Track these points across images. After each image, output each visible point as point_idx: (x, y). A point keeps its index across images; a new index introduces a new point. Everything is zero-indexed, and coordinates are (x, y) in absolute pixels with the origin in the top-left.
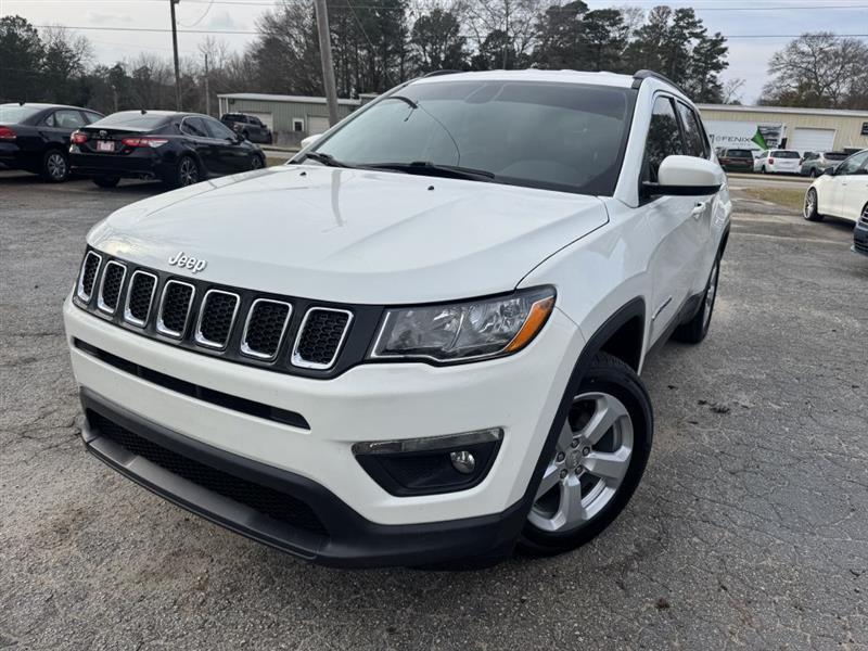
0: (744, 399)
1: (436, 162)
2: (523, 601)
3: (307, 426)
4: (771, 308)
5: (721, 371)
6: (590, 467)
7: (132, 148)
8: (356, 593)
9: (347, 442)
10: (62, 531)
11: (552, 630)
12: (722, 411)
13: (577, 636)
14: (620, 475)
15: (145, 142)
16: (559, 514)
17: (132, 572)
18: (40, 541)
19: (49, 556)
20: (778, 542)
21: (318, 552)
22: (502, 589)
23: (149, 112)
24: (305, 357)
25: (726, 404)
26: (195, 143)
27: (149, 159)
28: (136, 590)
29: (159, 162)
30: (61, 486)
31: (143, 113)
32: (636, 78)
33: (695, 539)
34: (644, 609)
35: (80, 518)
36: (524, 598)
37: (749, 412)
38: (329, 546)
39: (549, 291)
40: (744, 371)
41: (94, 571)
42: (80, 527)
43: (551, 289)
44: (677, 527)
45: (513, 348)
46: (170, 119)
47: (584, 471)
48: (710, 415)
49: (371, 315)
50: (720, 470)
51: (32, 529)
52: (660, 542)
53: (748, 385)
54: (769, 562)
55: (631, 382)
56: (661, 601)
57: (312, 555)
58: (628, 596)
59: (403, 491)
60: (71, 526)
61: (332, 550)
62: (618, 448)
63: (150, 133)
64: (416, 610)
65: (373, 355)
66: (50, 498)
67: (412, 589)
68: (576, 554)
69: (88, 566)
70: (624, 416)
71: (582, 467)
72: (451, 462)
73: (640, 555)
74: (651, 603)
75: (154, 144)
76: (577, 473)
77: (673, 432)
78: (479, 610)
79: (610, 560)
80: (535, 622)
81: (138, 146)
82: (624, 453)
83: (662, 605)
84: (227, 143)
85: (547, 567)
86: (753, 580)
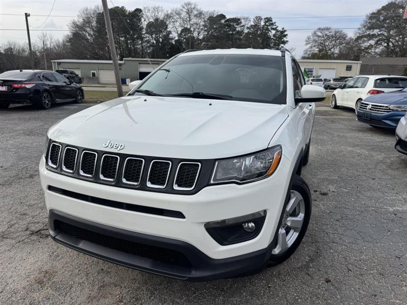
0: (332, 188)
1: (205, 92)
2: (269, 287)
3: (184, 217)
4: (330, 148)
5: (318, 176)
6: (289, 224)
7: (17, 89)
8: (195, 293)
9: (202, 223)
10: (40, 282)
11: (286, 298)
12: (325, 194)
13: (297, 299)
14: (300, 226)
15: (23, 85)
16: (278, 246)
17: (83, 298)
18: (30, 289)
19: (38, 296)
20: (365, 248)
21: (188, 276)
22: (259, 283)
23: (24, 71)
24: (179, 186)
25: (325, 191)
26: (49, 85)
27: (26, 94)
29: (31, 95)
30: (32, 260)
31: (21, 71)
32: (282, 52)
33: (332, 251)
34: (321, 284)
35: (47, 275)
36: (270, 285)
37: (336, 194)
38: (193, 272)
39: (279, 147)
40: (328, 176)
41: (64, 300)
42: (49, 279)
43: (280, 146)
44: (323, 246)
45: (269, 174)
46: (36, 74)
47: (286, 226)
48: (320, 196)
49: (209, 164)
50: (332, 220)
51: (24, 283)
52: (318, 253)
53: (332, 182)
54: (363, 257)
55: (304, 185)
56: (326, 279)
57: (185, 277)
58: (312, 279)
59: (226, 243)
60: (43, 279)
61: (195, 274)
62: (299, 214)
63: (26, 81)
64: (224, 297)
65: (212, 182)
66: (28, 267)
67: (219, 288)
68: (285, 263)
70: (302, 200)
71: (285, 224)
72: (243, 227)
73: (312, 260)
74: (322, 281)
75: (28, 86)
76: (284, 227)
78: (252, 294)
79: (300, 264)
80: (278, 296)
81: (20, 88)
82: (301, 216)
83: (328, 281)
84: (64, 84)
85: (275, 270)
86: (360, 265)
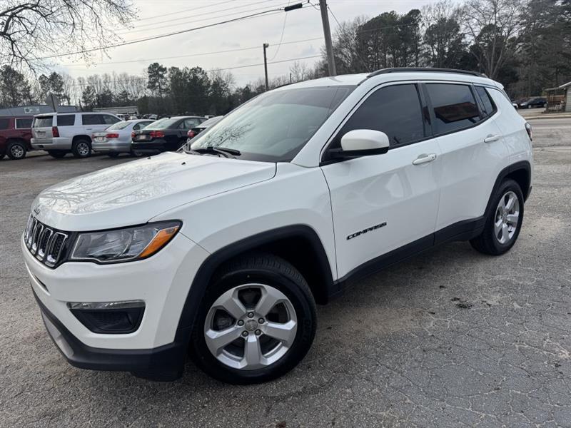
3: (49, 292)
6: (266, 332)
9: (64, 302)
12: (465, 307)
16: (244, 359)
19: (24, 348)
25: (474, 301)
28: (40, 368)
37: (488, 309)
39: (178, 223)
45: (143, 255)
47: (262, 333)
48: (452, 309)
52: (322, 388)
56: (283, 422)
58: (266, 416)
62: (289, 321)
65: (73, 257)
69: (33, 355)
73: (300, 394)
74: (276, 423)
77: (410, 317)
82: (292, 325)
83: (280, 425)
